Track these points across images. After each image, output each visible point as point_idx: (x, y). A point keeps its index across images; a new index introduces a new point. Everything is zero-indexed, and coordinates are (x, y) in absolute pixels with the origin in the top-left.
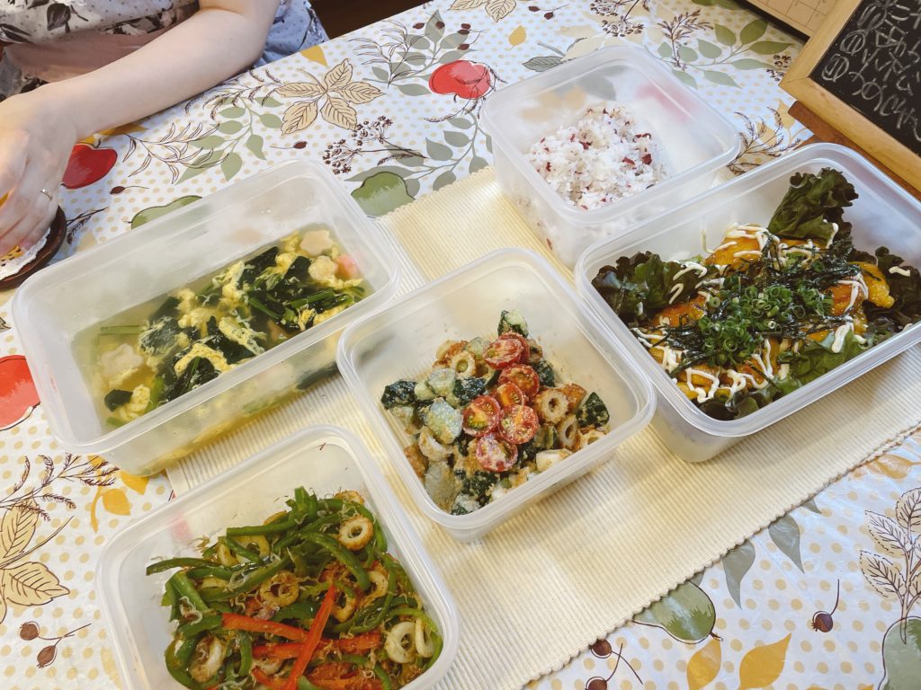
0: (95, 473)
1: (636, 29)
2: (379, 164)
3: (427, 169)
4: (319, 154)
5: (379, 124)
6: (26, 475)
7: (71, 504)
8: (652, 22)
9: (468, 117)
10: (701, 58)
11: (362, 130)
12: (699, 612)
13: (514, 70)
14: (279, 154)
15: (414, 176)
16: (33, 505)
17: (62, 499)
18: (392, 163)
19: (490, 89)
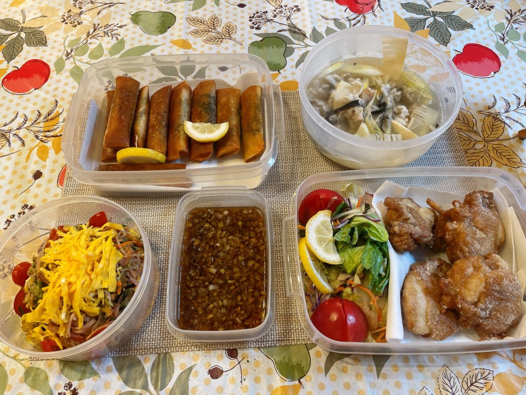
0: (42, 134)
1: (488, 8)
2: (278, 31)
3: (304, 44)
4: (249, 14)
5: (293, 9)
6: (13, 120)
7: (23, 144)
8: (502, 7)
9: (347, 24)
10: (522, 41)
11: (280, 9)
12: (300, 365)
13: (393, 6)
14: (227, 7)
15: (294, 46)
16: (8, 136)
17: (21, 139)
18: (287, 34)
19: (371, 11)
